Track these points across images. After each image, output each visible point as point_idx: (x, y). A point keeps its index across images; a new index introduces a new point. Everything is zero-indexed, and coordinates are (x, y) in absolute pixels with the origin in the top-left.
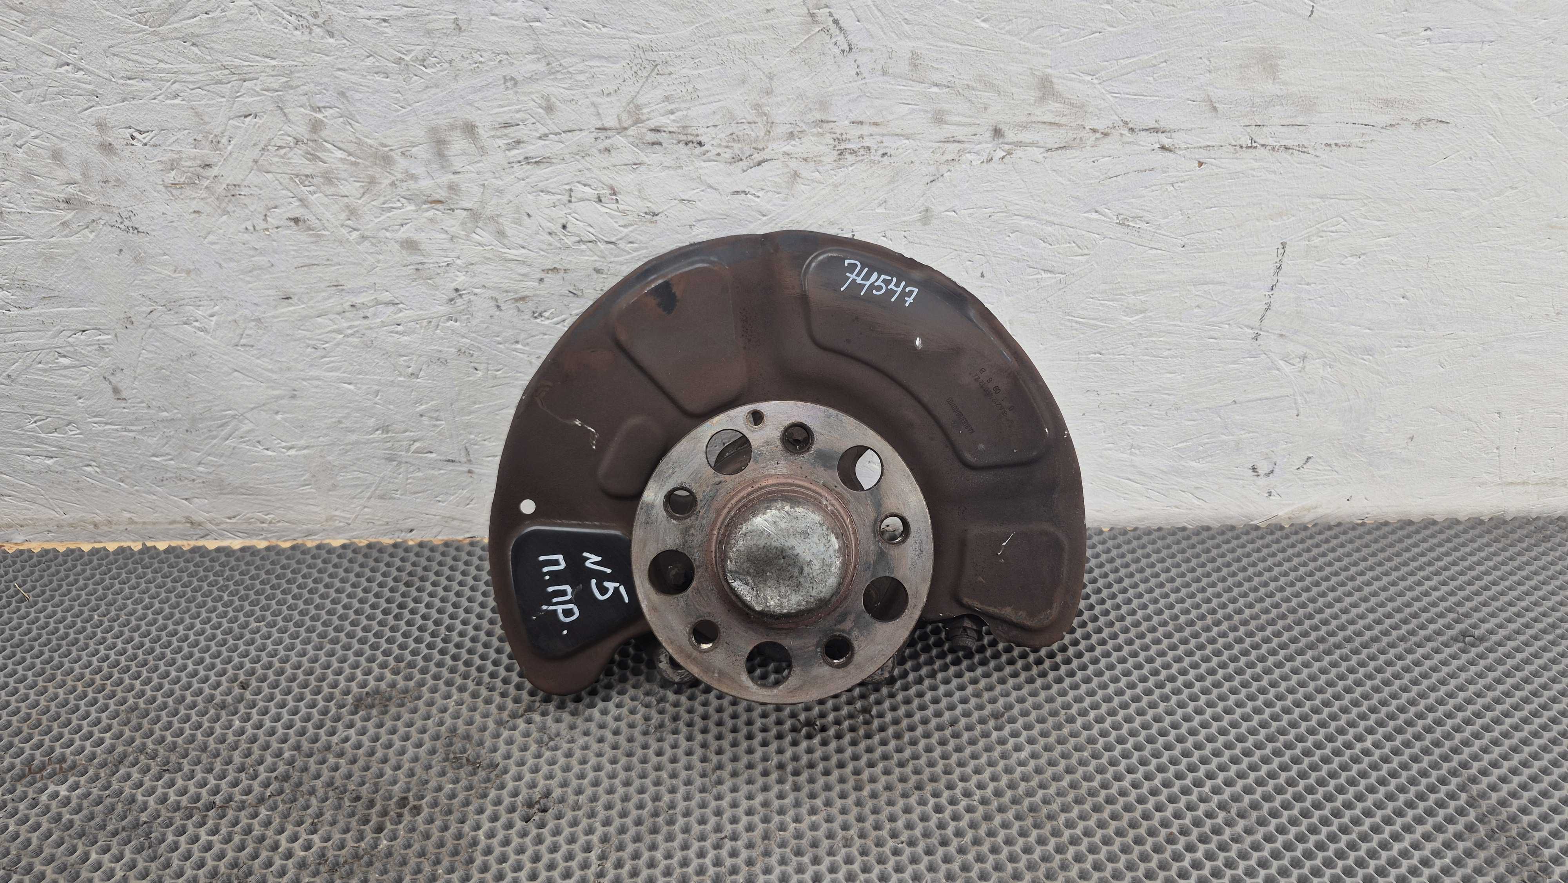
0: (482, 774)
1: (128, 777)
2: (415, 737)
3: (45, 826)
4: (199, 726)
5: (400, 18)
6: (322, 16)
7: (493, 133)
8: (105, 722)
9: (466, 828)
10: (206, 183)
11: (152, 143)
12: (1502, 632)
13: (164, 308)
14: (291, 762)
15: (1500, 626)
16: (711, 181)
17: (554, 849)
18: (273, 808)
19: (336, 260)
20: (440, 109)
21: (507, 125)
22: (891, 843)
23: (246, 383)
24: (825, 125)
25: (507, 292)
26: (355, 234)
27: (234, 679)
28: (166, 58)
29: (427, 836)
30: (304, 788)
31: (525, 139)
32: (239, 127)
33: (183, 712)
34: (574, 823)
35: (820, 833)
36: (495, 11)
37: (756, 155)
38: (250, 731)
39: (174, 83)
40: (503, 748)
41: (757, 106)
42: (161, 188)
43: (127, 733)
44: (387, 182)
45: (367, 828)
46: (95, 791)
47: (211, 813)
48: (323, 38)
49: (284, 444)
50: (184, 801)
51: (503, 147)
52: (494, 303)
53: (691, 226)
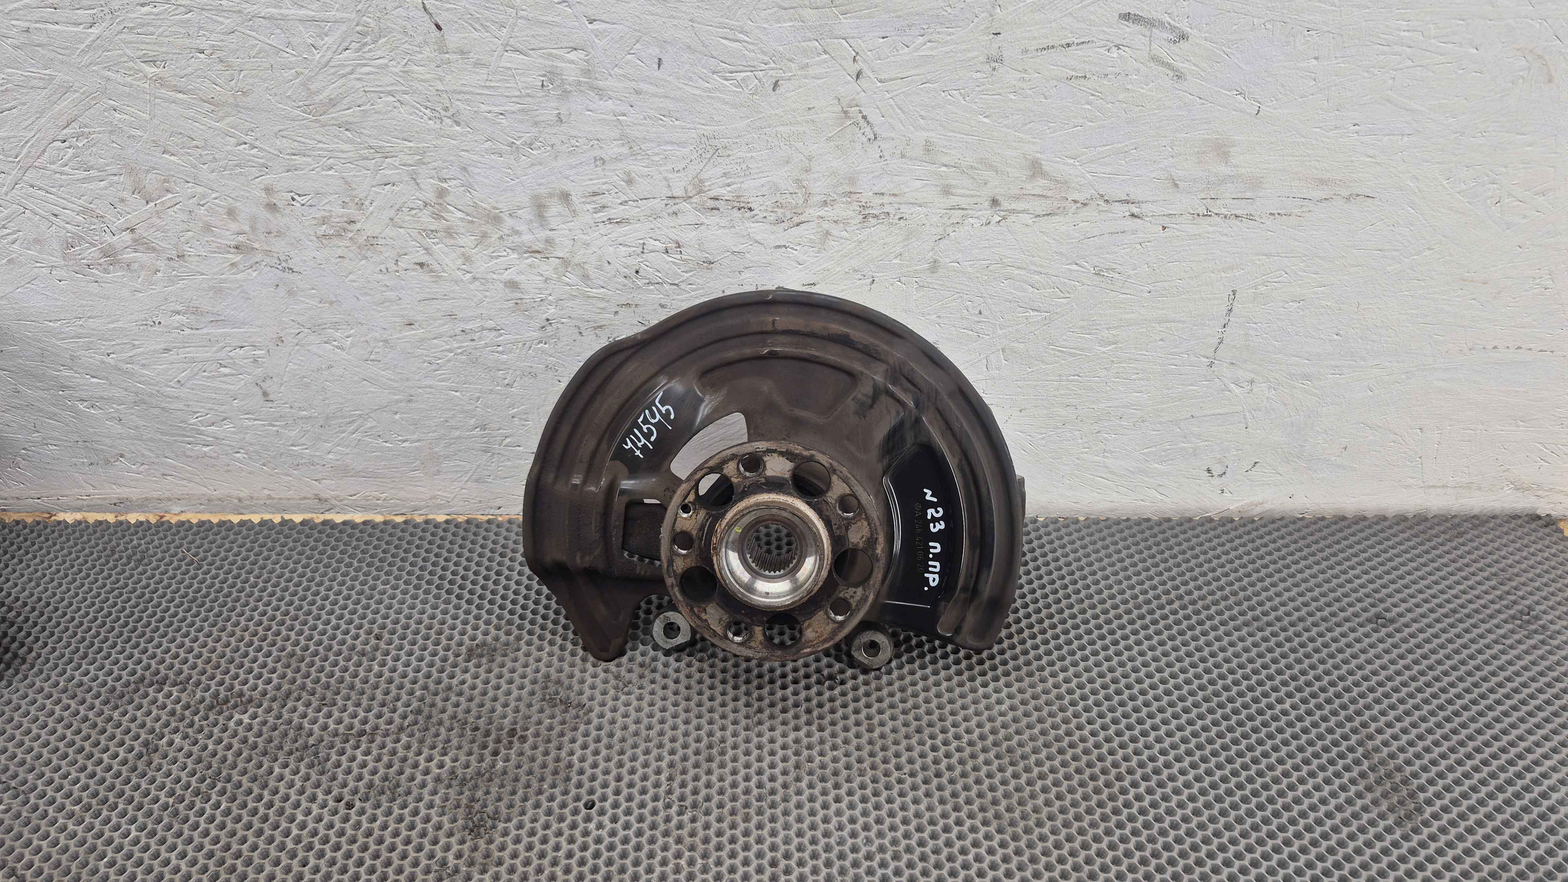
0: (573, 712)
1: (294, 710)
2: (518, 681)
3: (236, 746)
4: (346, 670)
5: (514, 112)
6: (451, 110)
7: (583, 200)
8: (271, 665)
9: (563, 754)
10: (350, 235)
11: (309, 204)
12: (1410, 615)
13: (309, 331)
14: (422, 699)
15: (1409, 610)
16: (758, 238)
17: (632, 772)
18: (411, 735)
19: (451, 295)
20: (543, 181)
21: (595, 194)
22: (896, 774)
24: (853, 195)
25: (589, 322)
27: (369, 632)
28: (324, 140)
29: (533, 759)
30: (434, 720)
31: (609, 205)
32: (379, 193)
33: (332, 658)
34: (647, 752)
35: (840, 765)
36: (591, 108)
37: (795, 218)
38: (387, 674)
39: (329, 158)
40: (588, 693)
41: (798, 181)
42: (313, 238)
43: (290, 675)
44: (496, 236)
45: (486, 752)
46: (271, 720)
47: (364, 738)
48: (451, 126)
49: (400, 438)
50: (341, 728)
51: (592, 211)
52: (577, 330)
53: (740, 272)
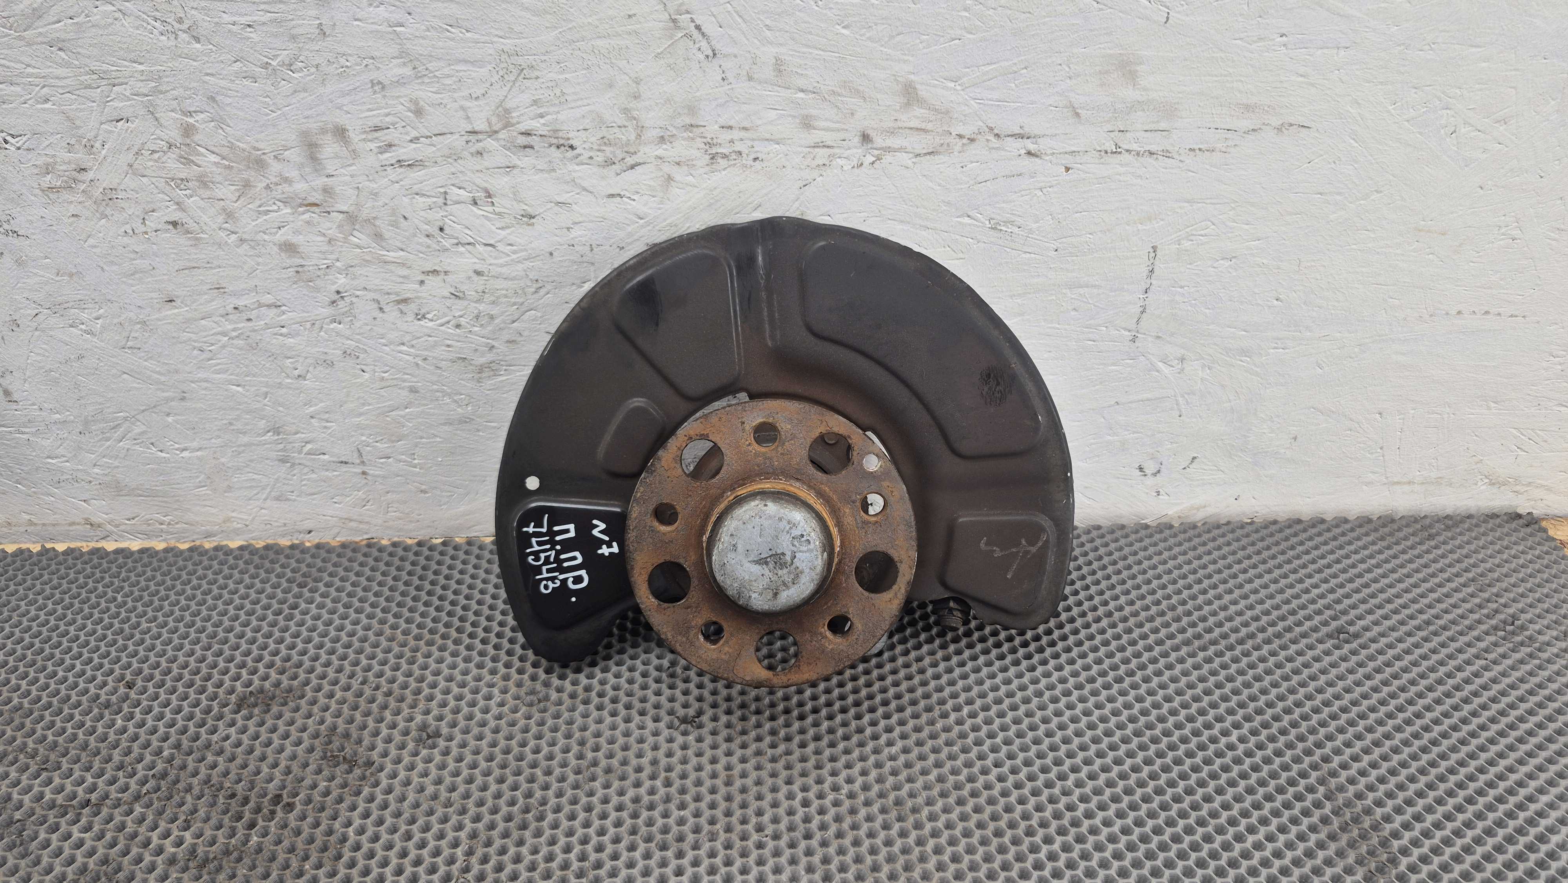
0: (357, 772)
1: (5, 777)
2: (294, 735)
4: (82, 726)
5: (264, 23)
6: (186, 21)
7: (364, 136)
9: (337, 825)
10: (83, 187)
11: (25, 147)
12: (1377, 629)
13: (48, 311)
14: (170, 760)
15: (1376, 623)
16: (585, 184)
17: (422, 845)
18: (148, 806)
19: (216, 263)
20: (310, 112)
21: (377, 129)
23: (135, 385)
24: (695, 129)
25: (388, 294)
26: (233, 237)
27: (121, 679)
28: (33, 63)
29: (298, 832)
30: (181, 786)
31: (396, 142)
32: (111, 132)
33: (66, 712)
34: (445, 820)
35: (687, 828)
36: (359, 16)
37: (628, 159)
38: (131, 730)
39: (44, 87)
40: (380, 746)
41: (626, 111)
42: (37, 191)
43: (9, 733)
44: (262, 185)
45: (240, 825)
47: (86, 811)
48: (189, 43)
49: (177, 446)
50: (60, 799)
51: (376, 150)
52: (376, 305)
53: (568, 229)
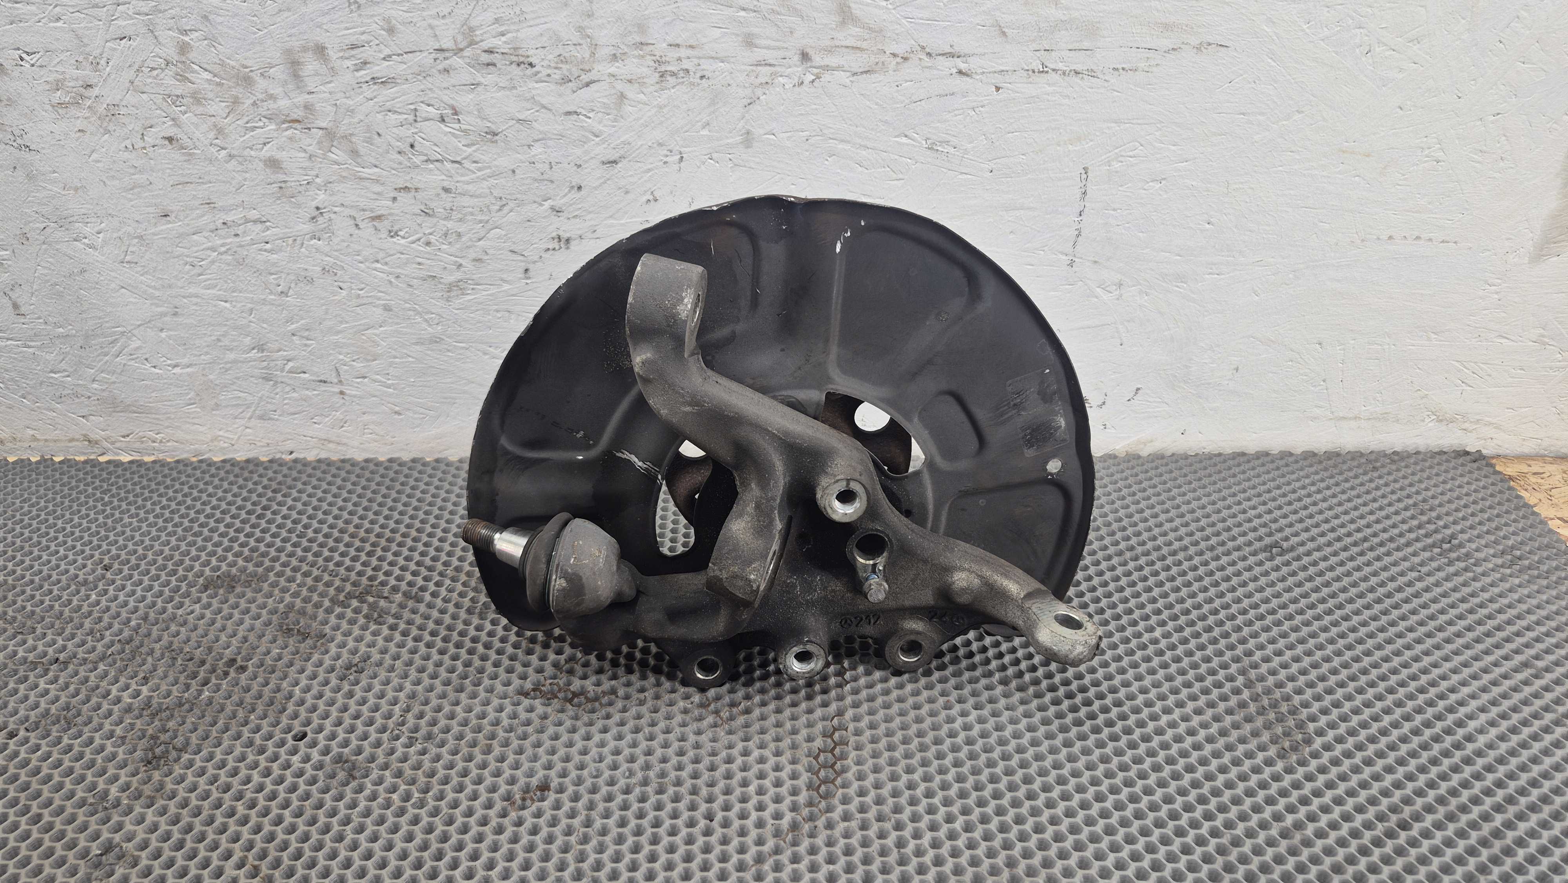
0: (310, 642)
2: (254, 611)
4: (59, 598)
7: (341, 54)
9: (286, 684)
10: (89, 103)
11: (38, 64)
12: (1311, 544)
13: (55, 225)
14: (136, 629)
15: (1311, 539)
16: (544, 101)
17: (362, 702)
18: (112, 664)
19: (207, 178)
20: (293, 31)
21: (354, 47)
23: (132, 300)
24: (645, 47)
25: (364, 210)
26: (223, 153)
27: (99, 562)
29: (247, 690)
30: (144, 649)
31: (371, 60)
32: (115, 49)
33: (46, 587)
34: (386, 682)
37: (583, 76)
38: (104, 604)
40: (333, 622)
42: (48, 107)
44: (249, 102)
45: (194, 682)
47: (54, 667)
49: (169, 362)
50: (31, 656)
51: (352, 68)
52: (352, 222)
53: (529, 146)
